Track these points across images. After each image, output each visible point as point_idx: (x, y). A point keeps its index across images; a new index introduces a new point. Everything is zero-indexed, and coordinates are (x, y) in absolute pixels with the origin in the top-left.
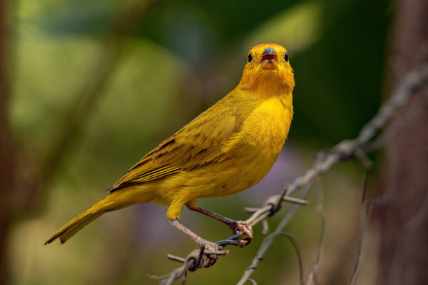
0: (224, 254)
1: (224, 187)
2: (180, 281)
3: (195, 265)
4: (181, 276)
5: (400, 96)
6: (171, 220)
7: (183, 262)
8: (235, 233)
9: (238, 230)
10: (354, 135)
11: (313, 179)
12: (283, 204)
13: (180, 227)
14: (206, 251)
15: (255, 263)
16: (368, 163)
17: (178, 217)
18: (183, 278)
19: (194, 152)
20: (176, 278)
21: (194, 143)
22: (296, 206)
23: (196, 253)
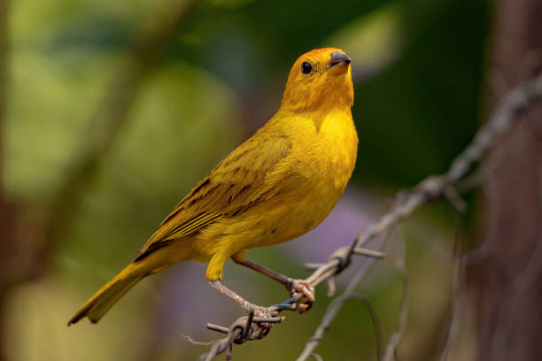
0: (279, 322)
1: (273, 232)
2: (223, 357)
3: (242, 336)
4: (224, 350)
5: (500, 120)
6: (212, 281)
7: (226, 333)
8: (291, 295)
9: (297, 291)
10: (443, 169)
11: (392, 227)
12: (354, 258)
13: (223, 289)
14: (255, 318)
15: (319, 333)
16: (461, 206)
17: (221, 276)
18: (228, 352)
19: (234, 192)
20: (218, 353)
21: (234, 180)
22: (370, 260)
23: (243, 321)
